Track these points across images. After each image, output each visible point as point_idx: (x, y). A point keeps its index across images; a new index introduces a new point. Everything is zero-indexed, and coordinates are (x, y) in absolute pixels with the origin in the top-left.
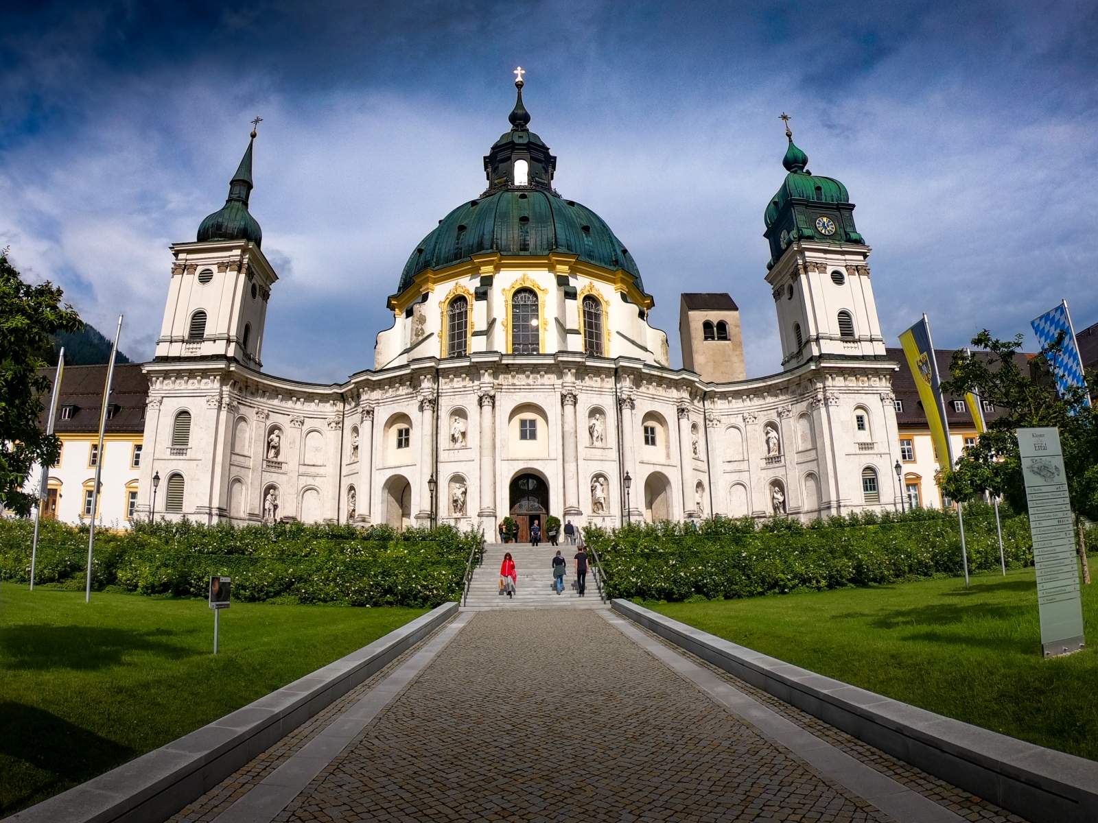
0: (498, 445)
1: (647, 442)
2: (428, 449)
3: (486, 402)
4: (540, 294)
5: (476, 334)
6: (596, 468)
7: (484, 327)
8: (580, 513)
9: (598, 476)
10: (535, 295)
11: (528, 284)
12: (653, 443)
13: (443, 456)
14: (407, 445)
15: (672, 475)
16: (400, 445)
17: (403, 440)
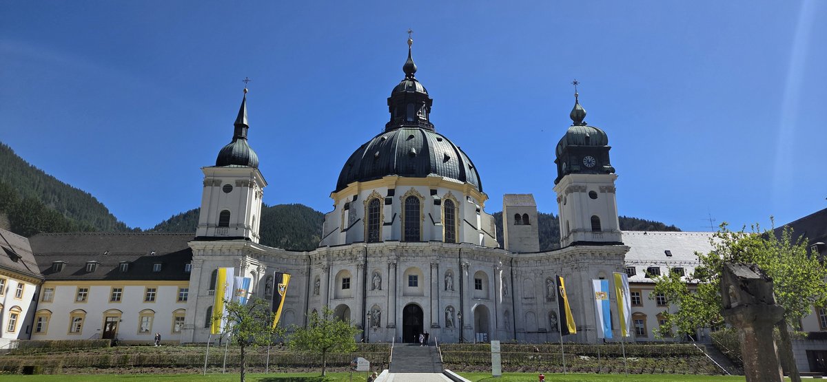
0: (398, 289)
1: (476, 288)
2: (360, 291)
3: (391, 266)
4: (420, 200)
5: (385, 224)
6: (447, 302)
7: (390, 221)
8: (439, 327)
9: (448, 308)
10: (418, 201)
11: (414, 194)
12: (480, 288)
13: (369, 293)
14: (348, 287)
15: (490, 306)
16: (344, 288)
17: (346, 284)
